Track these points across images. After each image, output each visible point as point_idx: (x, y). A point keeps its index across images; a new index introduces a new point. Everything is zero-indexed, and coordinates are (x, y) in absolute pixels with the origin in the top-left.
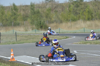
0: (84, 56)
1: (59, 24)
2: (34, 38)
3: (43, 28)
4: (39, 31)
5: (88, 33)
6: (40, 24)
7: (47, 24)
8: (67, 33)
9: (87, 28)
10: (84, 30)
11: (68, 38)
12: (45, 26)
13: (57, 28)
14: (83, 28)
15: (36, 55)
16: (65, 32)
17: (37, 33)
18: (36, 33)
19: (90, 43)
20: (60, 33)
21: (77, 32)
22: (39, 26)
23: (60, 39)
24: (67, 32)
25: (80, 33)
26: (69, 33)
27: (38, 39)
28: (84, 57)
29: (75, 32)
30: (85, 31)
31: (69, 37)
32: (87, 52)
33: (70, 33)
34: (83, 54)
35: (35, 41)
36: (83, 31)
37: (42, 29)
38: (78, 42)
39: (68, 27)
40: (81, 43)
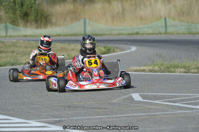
0: (167, 111)
1: (84, 5)
2: (2, 52)
3: (29, 18)
4: (18, 27)
5: (178, 34)
6: (22, 5)
8: (110, 35)
9: (174, 19)
10: (163, 24)
11: (113, 51)
12: (37, 13)
13: (77, 19)
14: (163, 20)
15: (9, 108)
16: (102, 33)
17: (10, 36)
18: (9, 34)
19: (185, 68)
22: (18, 12)
24: (108, 33)
25: (151, 34)
26: (115, 35)
27: (15, 54)
28: (166, 114)
29: (137, 33)
30: (170, 30)
31: (117, 48)
32: (176, 97)
33: (120, 34)
35: (4, 60)
36: (163, 30)
37: (27, 21)
38: (145, 66)
39: (113, 17)
40: (156, 68)
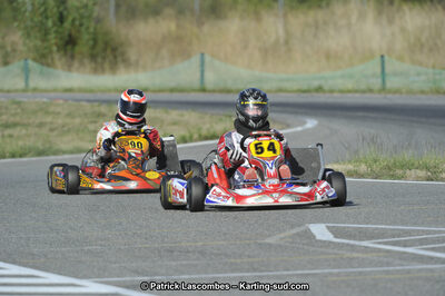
0: (388, 264)
1: (200, 24)
2: (15, 125)
4: (51, 70)
5: (410, 92)
6: (62, 19)
7: (113, 25)
9: (400, 59)
10: (378, 70)
13: (186, 55)
14: (378, 59)
15: (35, 251)
17: (35, 90)
18: (32, 84)
19: (428, 169)
20: (203, 90)
21: (326, 88)
22: (52, 36)
23: (206, 138)
25: (349, 91)
27: (45, 131)
28: (387, 272)
29: (319, 89)
30: (392, 83)
32: (408, 233)
34: (380, 250)
35: (21, 143)
36: (376, 83)
37: (72, 57)
38: (337, 162)
39: (265, 52)
40: (363, 168)
